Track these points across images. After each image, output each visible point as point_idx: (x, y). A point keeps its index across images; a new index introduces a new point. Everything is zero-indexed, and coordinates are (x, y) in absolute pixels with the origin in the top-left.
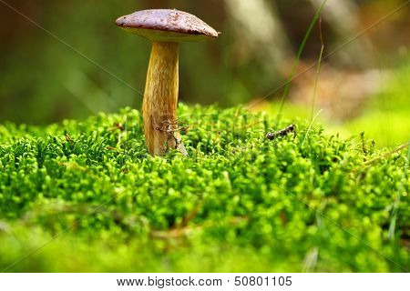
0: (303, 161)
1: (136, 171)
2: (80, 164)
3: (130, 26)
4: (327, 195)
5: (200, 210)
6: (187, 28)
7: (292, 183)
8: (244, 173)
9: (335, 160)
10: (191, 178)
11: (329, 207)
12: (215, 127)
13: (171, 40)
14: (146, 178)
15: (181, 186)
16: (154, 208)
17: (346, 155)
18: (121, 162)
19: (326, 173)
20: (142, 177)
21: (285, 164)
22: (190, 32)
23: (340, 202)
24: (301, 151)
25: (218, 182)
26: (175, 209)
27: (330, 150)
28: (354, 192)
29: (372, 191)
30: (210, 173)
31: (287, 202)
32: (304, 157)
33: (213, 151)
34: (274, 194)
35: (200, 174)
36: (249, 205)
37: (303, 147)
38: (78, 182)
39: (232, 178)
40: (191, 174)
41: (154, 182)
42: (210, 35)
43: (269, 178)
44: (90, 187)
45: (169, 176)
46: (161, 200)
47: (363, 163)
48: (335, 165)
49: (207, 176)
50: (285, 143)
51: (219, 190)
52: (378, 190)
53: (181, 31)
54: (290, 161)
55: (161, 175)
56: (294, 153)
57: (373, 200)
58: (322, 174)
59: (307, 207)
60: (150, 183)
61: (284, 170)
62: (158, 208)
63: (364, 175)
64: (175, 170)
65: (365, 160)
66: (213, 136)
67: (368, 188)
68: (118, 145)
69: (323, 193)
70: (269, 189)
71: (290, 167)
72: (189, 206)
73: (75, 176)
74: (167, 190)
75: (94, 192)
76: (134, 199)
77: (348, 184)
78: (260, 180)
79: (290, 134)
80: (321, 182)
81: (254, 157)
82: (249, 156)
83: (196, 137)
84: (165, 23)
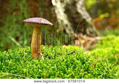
0: (77, 61)
1: (29, 64)
2: (13, 62)
3: (27, 23)
4: (85, 71)
5: (48, 76)
6: (44, 23)
7: (74, 68)
8: (61, 65)
9: (87, 61)
10: (45, 66)
11: (85, 74)
12: (52, 51)
13: (39, 26)
14: (32, 66)
15: (43, 68)
16: (35, 75)
17: (90, 59)
18: (25, 62)
19: (84, 65)
20: (31, 66)
21: (72, 62)
22: (45, 24)
23: (88, 73)
24: (77, 58)
25: (53, 67)
26: (40, 75)
27: (85, 58)
28: (92, 70)
29: (98, 70)
30: (51, 65)
31: (73, 73)
32: (78, 60)
33: (52, 58)
34: (69, 71)
35: (48, 65)
36: (62, 74)
37: (77, 57)
38: (13, 67)
39: (57, 67)
40: (45, 65)
41: (35, 67)
42: (50, 25)
43: (68, 66)
44: (16, 69)
45: (39, 66)
46: (37, 73)
47: (95, 62)
48: (87, 62)
50: (72, 56)
51: (53, 69)
52: (99, 69)
53: (42, 24)
54: (74, 61)
56: (75, 59)
57: (98, 72)
58: (83, 65)
59: (79, 74)
60: (33, 68)
61: (72, 64)
62: (36, 75)
63: (95, 65)
64: (40, 64)
65: (95, 61)
66: (52, 54)
67: (97, 69)
68: (24, 57)
69: (83, 70)
70: (68, 69)
71: (74, 63)
72: (45, 74)
73: (11, 66)
74: (38, 70)
75: (17, 70)
76: (29, 72)
77: (90, 68)
78: (65, 66)
79: (74, 53)
82: (62, 60)
83: (47, 54)
84: (37, 22)
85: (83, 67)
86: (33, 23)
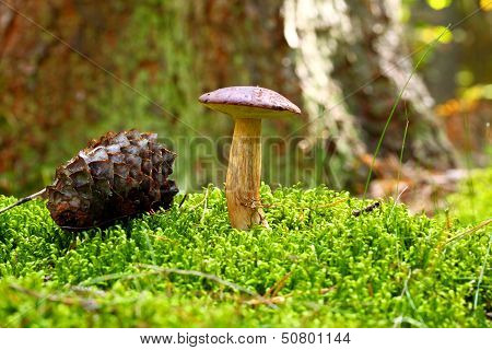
0: (388, 236)
1: (224, 244)
2: (169, 236)
3: (214, 103)
4: (413, 268)
5: (288, 281)
6: (271, 104)
7: (378, 256)
8: (330, 245)
9: (420, 235)
10: (278, 251)
11: (415, 277)
12: (298, 205)
13: (251, 115)
14: (233, 251)
15: (269, 258)
16: (243, 278)
17: (431, 231)
18: (206, 237)
19: (412, 248)
20: (229, 249)
21: (371, 238)
22: (274, 108)
23: (425, 274)
24: (386, 226)
25: (305, 255)
26: (262, 279)
27: (415, 226)
28: (439, 265)
29: (457, 265)
30: (297, 246)
31: (373, 272)
32: (389, 232)
33: (297, 228)
34: (361, 265)
35: (286, 248)
36: (338, 275)
37: (388, 223)
38: (168, 253)
39: (319, 253)
40: (278, 247)
41: (242, 254)
42: (294, 111)
43: (355, 251)
44: (180, 258)
45: (256, 248)
46: (250, 271)
47: (448, 240)
48: (420, 239)
49: (294, 249)
50: (371, 218)
51: (307, 262)
52: (462, 264)
53: (265, 107)
54: (376, 236)
55: (248, 248)
56: (380, 228)
57: (457, 273)
58: (408, 249)
59: (393, 277)
60: (238, 255)
61: (371, 244)
62: (247, 280)
63: (449, 250)
64: (261, 244)
65: (449, 237)
66: (297, 214)
67: (454, 262)
68: (202, 221)
69: (409, 266)
70: (356, 261)
71: (375, 242)
72: (278, 276)
73: (164, 248)
74: (256, 262)
75: (184, 263)
76: (223, 271)
77: (433, 258)
78: (347, 252)
79: (376, 209)
80: (407, 257)
81: (341, 232)
82: (335, 231)
83: (279, 215)
84: (249, 99)
85: (406, 255)
86: (235, 104)
